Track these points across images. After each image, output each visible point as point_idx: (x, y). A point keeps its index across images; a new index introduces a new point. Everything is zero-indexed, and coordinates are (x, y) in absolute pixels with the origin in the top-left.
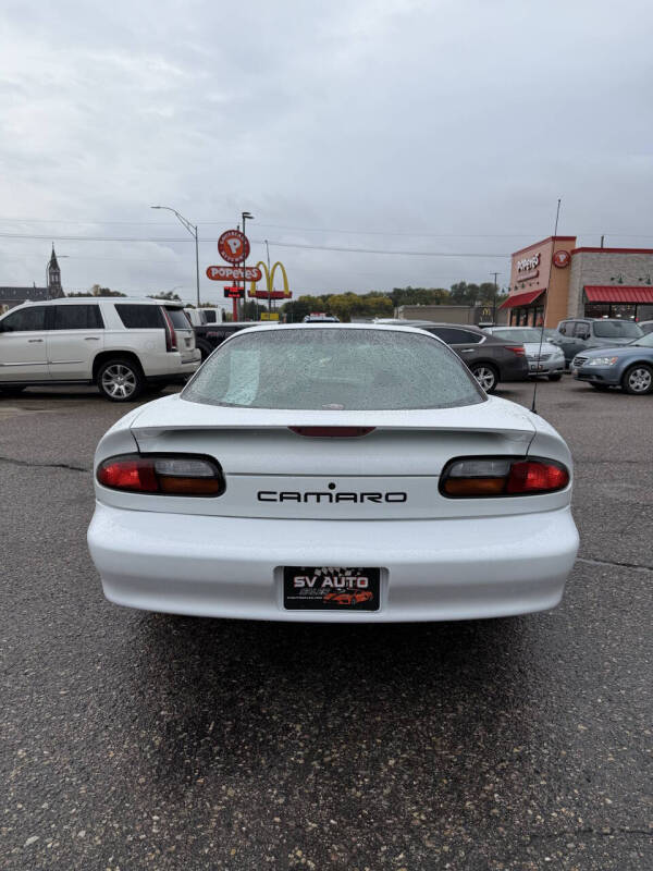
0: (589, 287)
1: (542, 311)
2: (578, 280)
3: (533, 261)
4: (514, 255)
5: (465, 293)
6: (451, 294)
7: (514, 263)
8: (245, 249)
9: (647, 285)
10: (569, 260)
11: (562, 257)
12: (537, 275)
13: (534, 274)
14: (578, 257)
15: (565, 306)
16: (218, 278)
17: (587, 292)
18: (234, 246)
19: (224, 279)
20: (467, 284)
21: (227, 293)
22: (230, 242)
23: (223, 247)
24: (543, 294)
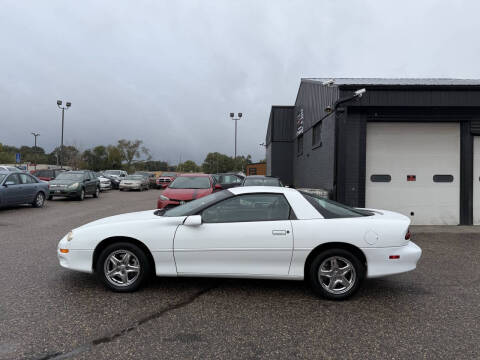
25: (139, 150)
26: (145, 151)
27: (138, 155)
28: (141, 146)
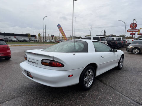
8: (136, 26)
16: (129, 32)
18: (133, 26)
19: (131, 32)
21: (131, 34)
22: (133, 25)
23: (131, 26)
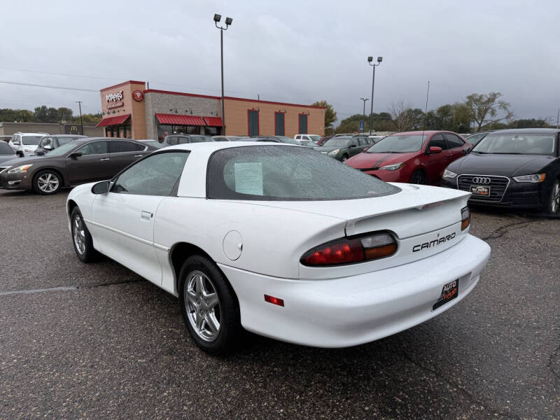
0: (159, 115)
1: (130, 129)
2: (151, 110)
3: (118, 96)
4: (102, 91)
5: (47, 114)
6: (35, 114)
7: (103, 96)
9: (190, 115)
10: (143, 96)
11: (138, 95)
12: (123, 105)
13: (121, 104)
14: (148, 95)
15: (144, 126)
17: (158, 118)
20: (48, 108)
24: (129, 117)
25: (495, 105)
26: (504, 106)
27: (493, 113)
28: (497, 100)
